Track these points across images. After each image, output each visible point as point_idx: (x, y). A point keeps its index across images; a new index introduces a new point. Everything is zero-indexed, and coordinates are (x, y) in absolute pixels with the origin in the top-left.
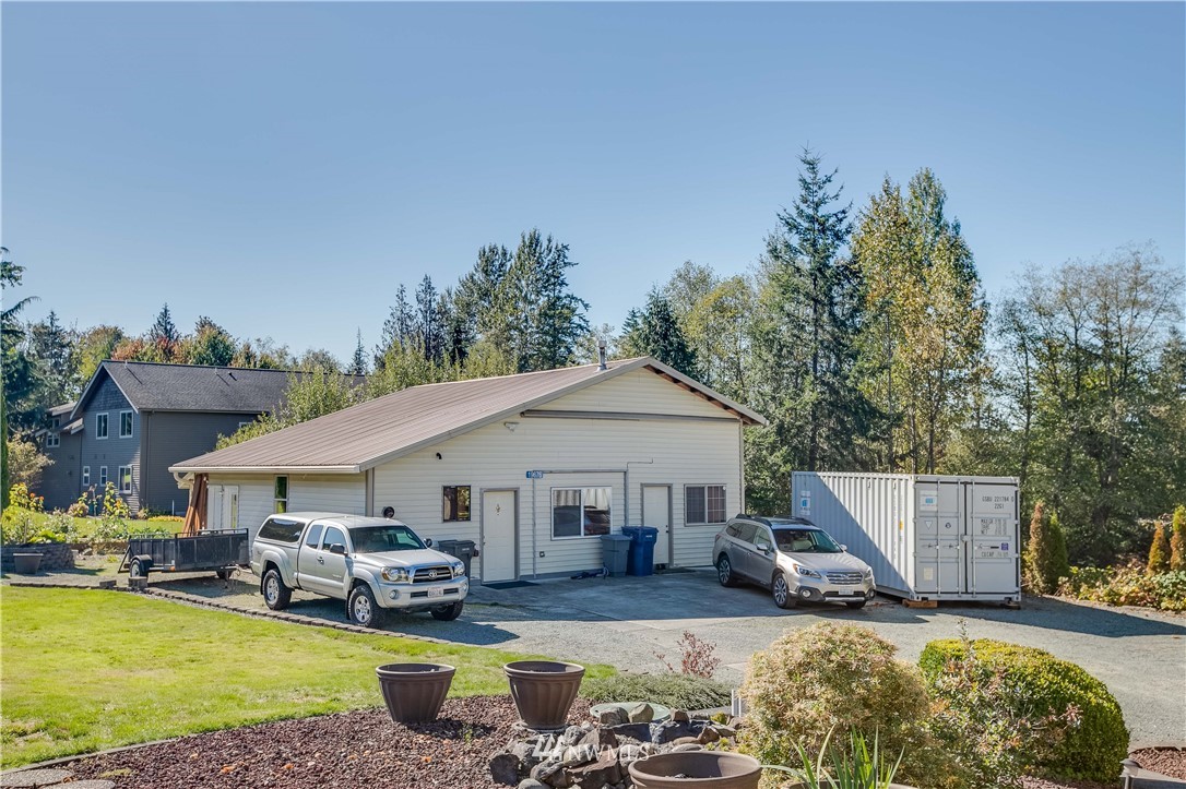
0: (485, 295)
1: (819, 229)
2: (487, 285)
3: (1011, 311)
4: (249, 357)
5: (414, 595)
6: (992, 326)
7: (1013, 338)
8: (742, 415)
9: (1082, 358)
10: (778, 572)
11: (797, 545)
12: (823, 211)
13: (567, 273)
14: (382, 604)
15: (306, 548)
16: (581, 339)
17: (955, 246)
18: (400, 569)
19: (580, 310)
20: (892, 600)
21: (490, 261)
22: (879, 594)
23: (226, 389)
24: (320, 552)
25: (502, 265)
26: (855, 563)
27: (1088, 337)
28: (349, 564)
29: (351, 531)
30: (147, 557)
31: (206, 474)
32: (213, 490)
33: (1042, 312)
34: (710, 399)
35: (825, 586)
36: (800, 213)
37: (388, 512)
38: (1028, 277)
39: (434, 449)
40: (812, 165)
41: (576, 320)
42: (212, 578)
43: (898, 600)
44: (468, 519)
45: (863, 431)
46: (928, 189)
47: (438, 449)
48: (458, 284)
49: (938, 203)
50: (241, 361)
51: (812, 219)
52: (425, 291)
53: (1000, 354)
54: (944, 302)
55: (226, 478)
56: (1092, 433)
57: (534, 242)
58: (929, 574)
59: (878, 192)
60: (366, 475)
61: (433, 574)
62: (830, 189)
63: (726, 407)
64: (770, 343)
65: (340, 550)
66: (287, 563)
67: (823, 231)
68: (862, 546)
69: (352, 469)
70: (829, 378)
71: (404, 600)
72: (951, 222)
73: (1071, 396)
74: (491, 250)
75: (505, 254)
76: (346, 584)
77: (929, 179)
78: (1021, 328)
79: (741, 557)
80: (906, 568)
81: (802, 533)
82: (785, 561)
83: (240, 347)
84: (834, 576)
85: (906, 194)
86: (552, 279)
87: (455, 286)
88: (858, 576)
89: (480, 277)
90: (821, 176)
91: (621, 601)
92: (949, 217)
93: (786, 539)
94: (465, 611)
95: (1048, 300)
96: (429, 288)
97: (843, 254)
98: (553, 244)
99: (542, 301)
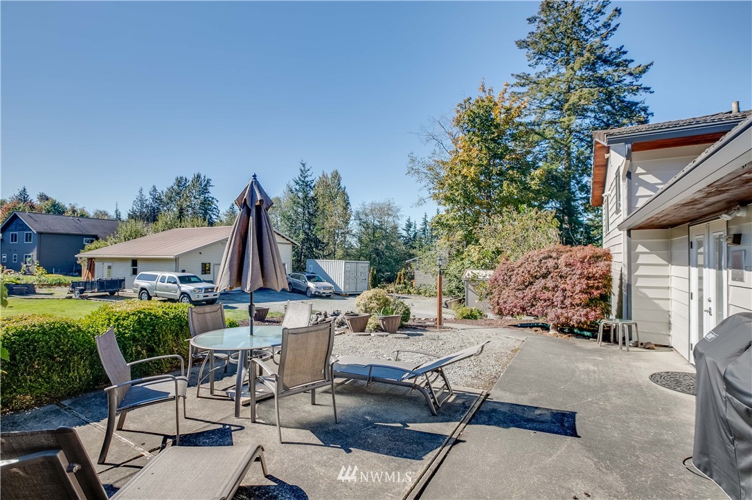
0: (178, 194)
1: (305, 185)
2: (179, 191)
3: (358, 214)
4: (74, 211)
5: (204, 296)
6: (352, 218)
7: (358, 222)
8: (292, 242)
9: (375, 228)
10: (308, 288)
11: (312, 280)
12: (306, 179)
13: (210, 189)
14: (193, 299)
15: (159, 283)
16: (214, 213)
17: (344, 193)
18: (199, 289)
19: (215, 202)
20: (338, 295)
21: (179, 182)
22: (335, 294)
23: (77, 225)
24: (166, 284)
25: (185, 184)
26: (330, 285)
27: (376, 223)
28: (179, 287)
29: (179, 277)
30: (82, 288)
31: (94, 258)
32: (97, 264)
33: (367, 215)
34: (283, 237)
35: (322, 291)
36: (300, 179)
37: (183, 271)
38: (363, 205)
39: (199, 251)
40: (304, 165)
41: (213, 206)
42: (106, 295)
43: (339, 294)
44: (210, 273)
45: (317, 247)
46: (336, 175)
47: (201, 251)
48: (166, 189)
49: (339, 180)
50: (70, 213)
51: (303, 182)
52: (153, 191)
53: (354, 226)
54: (340, 210)
55: (103, 260)
56: (377, 249)
57: (199, 176)
58: (347, 287)
59: (321, 176)
60: (176, 259)
61: (210, 290)
62: (309, 173)
63: (288, 240)
64: (288, 219)
65: (175, 283)
66: (151, 288)
67: (307, 186)
68: (330, 280)
69: (172, 257)
70: (307, 231)
71: (201, 298)
72: (343, 187)
73: (372, 239)
74: (181, 178)
75: (186, 180)
76: (178, 293)
77: (337, 173)
78: (360, 219)
79: (295, 284)
80: (341, 286)
81: (314, 277)
82: (311, 285)
83: (68, 206)
84: (325, 288)
85: (330, 176)
86: (205, 190)
87: (165, 190)
88: (330, 288)
89: (175, 187)
90: (306, 169)
91: (262, 297)
92: (342, 185)
93: (309, 278)
94: (217, 301)
95: (367, 211)
96: (155, 190)
97: (312, 194)
98: (206, 179)
99: (202, 197)
